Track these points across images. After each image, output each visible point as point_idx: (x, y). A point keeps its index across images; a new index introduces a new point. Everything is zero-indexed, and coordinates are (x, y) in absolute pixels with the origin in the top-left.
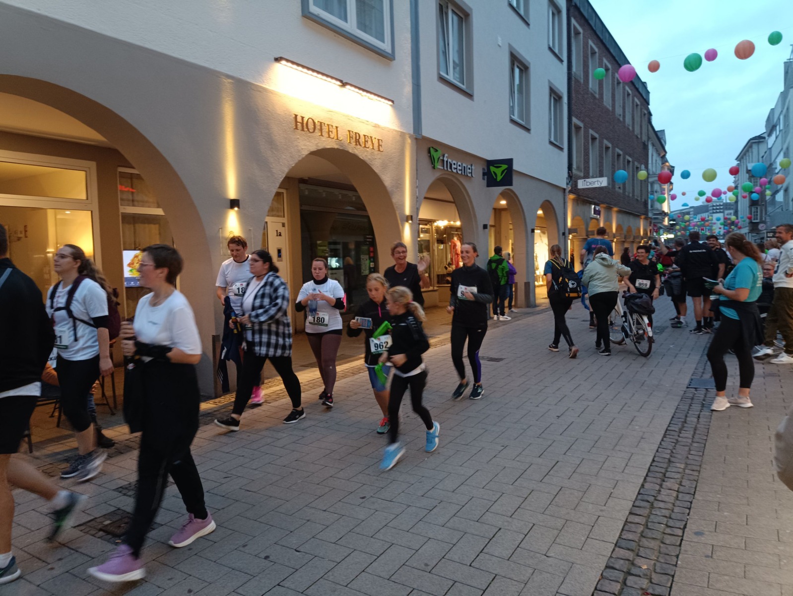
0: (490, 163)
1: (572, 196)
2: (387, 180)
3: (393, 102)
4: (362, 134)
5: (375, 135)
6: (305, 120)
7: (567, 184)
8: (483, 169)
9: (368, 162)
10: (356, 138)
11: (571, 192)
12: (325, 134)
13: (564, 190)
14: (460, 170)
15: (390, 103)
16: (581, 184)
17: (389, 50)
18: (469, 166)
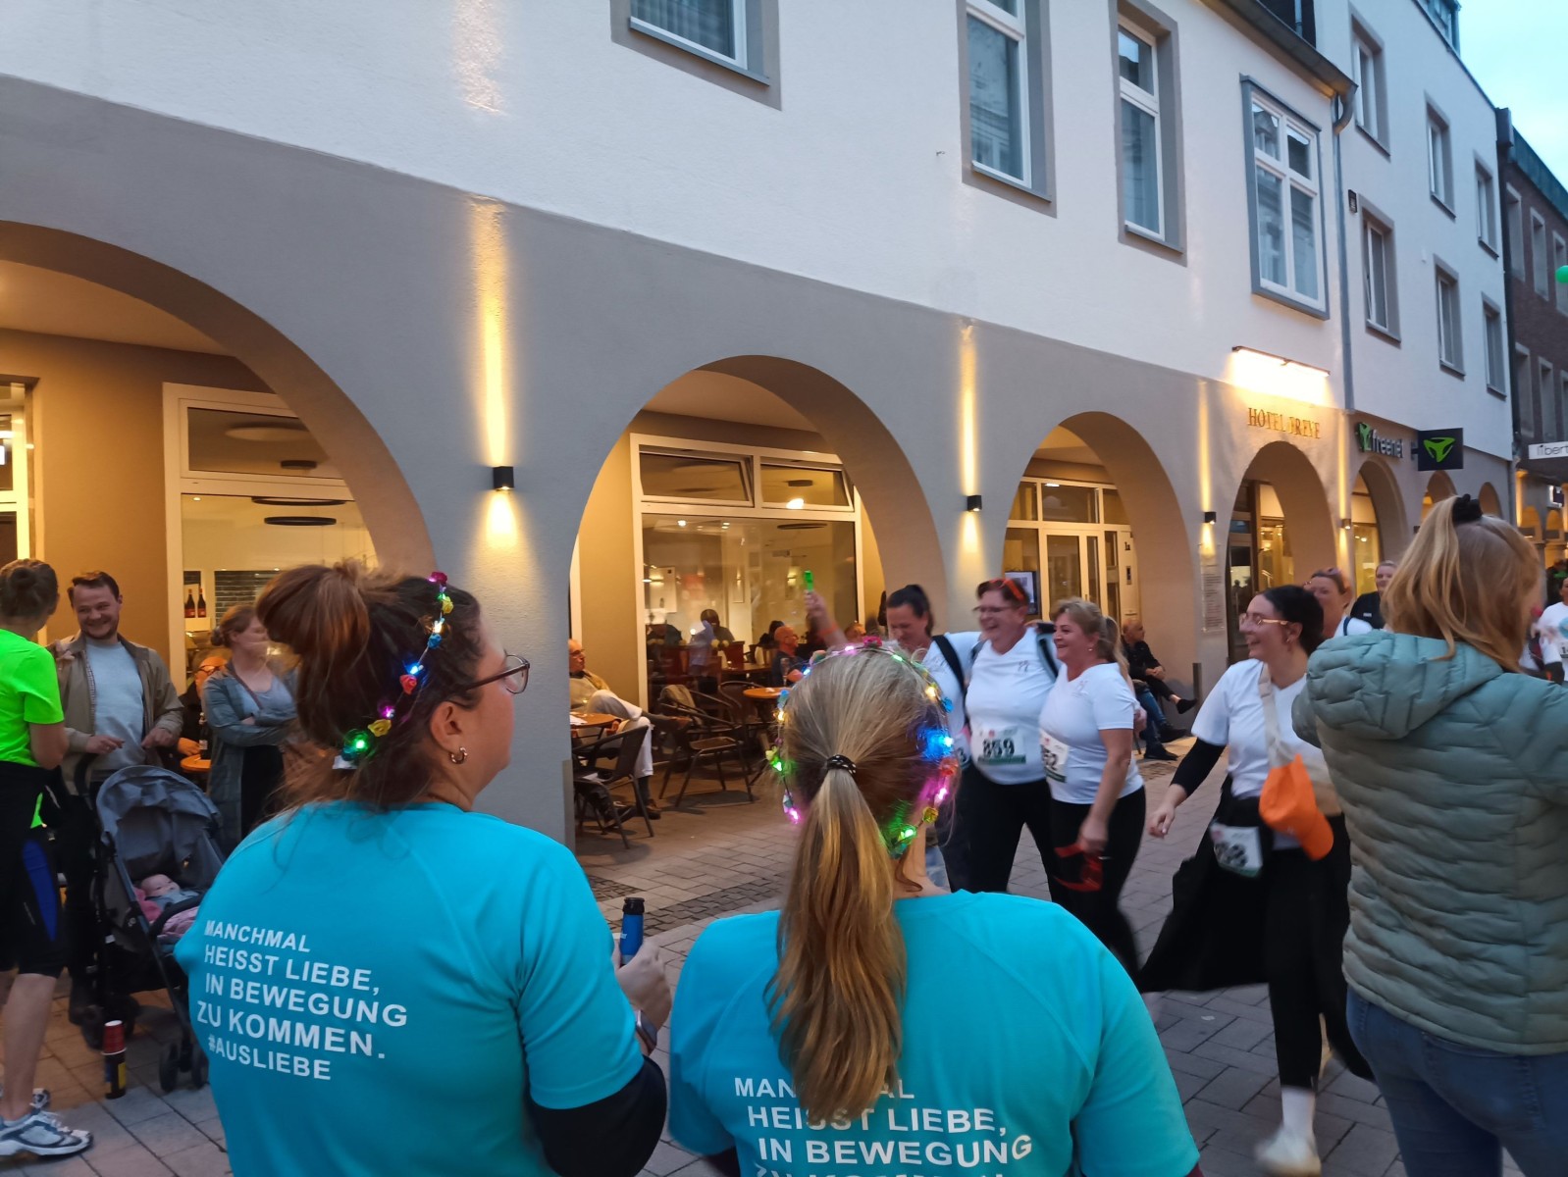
0: (1423, 436)
1: (1521, 473)
2: (1323, 474)
3: (1329, 372)
4: (1301, 419)
5: (1312, 419)
6: (1258, 412)
7: (1514, 454)
8: (1412, 444)
9: (1306, 453)
10: (1297, 426)
11: (1520, 466)
12: (1272, 426)
13: (1509, 463)
14: (1390, 450)
15: (1326, 375)
16: (1535, 452)
17: (1323, 309)
18: (1398, 443)
